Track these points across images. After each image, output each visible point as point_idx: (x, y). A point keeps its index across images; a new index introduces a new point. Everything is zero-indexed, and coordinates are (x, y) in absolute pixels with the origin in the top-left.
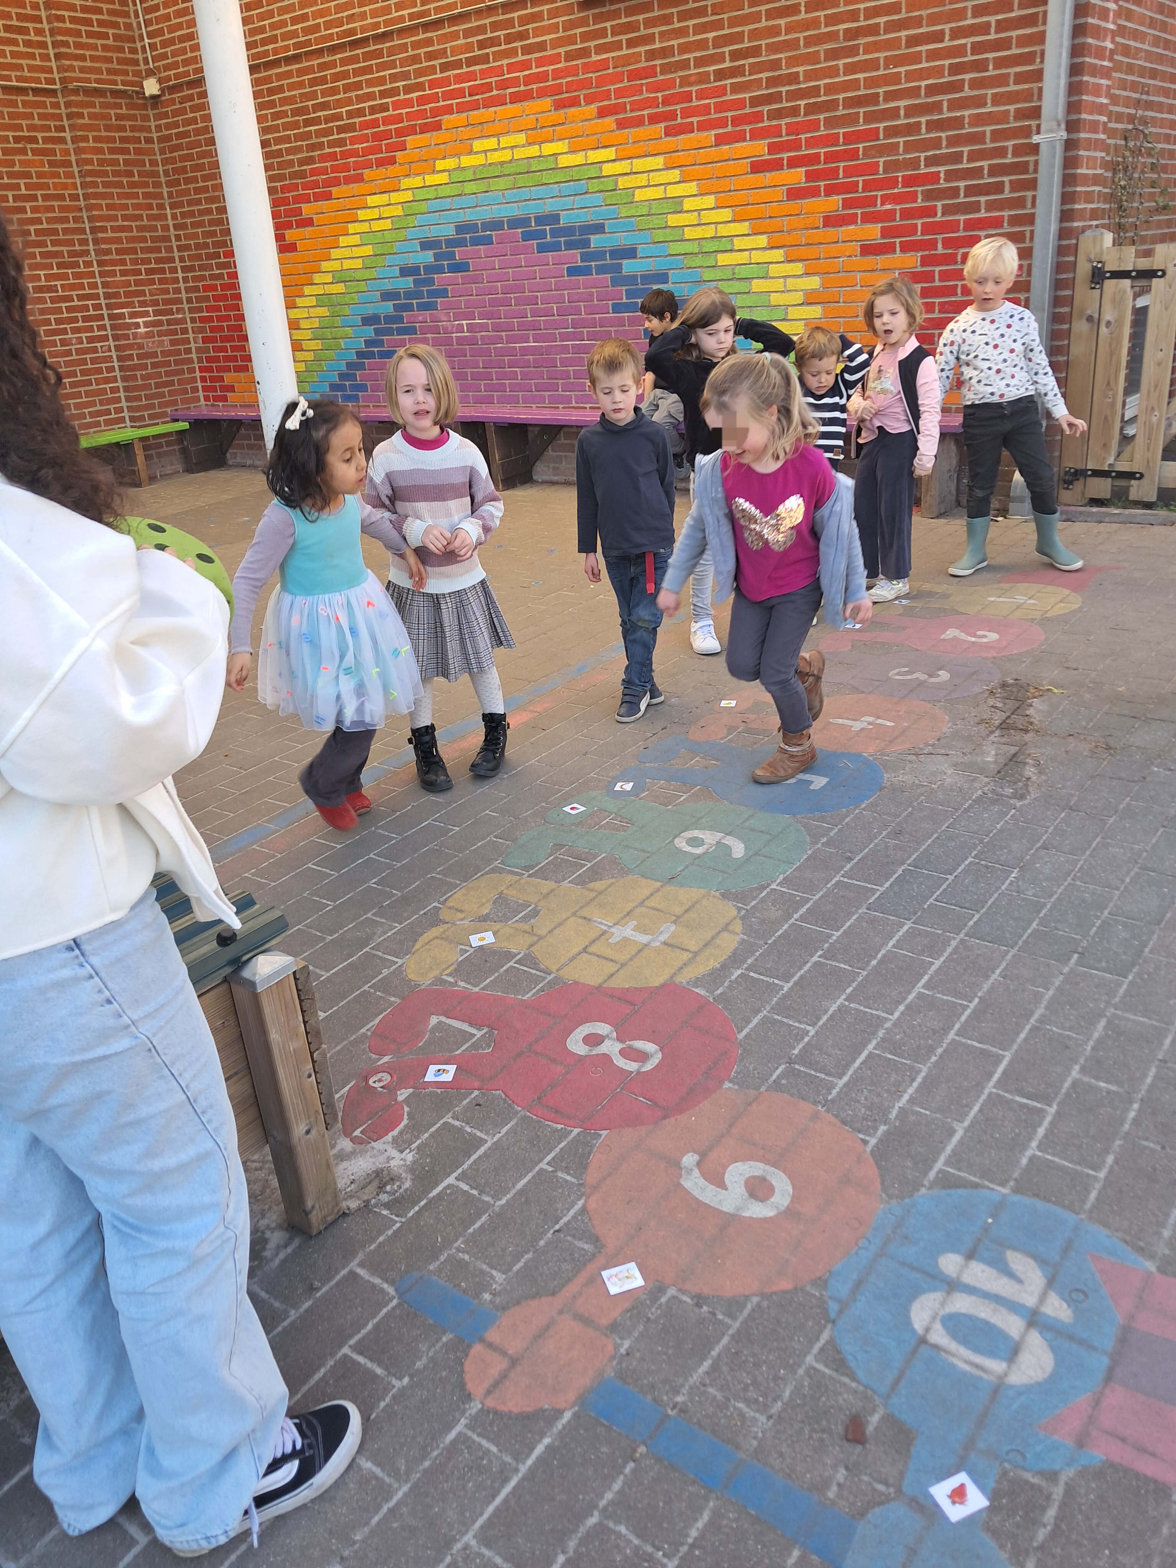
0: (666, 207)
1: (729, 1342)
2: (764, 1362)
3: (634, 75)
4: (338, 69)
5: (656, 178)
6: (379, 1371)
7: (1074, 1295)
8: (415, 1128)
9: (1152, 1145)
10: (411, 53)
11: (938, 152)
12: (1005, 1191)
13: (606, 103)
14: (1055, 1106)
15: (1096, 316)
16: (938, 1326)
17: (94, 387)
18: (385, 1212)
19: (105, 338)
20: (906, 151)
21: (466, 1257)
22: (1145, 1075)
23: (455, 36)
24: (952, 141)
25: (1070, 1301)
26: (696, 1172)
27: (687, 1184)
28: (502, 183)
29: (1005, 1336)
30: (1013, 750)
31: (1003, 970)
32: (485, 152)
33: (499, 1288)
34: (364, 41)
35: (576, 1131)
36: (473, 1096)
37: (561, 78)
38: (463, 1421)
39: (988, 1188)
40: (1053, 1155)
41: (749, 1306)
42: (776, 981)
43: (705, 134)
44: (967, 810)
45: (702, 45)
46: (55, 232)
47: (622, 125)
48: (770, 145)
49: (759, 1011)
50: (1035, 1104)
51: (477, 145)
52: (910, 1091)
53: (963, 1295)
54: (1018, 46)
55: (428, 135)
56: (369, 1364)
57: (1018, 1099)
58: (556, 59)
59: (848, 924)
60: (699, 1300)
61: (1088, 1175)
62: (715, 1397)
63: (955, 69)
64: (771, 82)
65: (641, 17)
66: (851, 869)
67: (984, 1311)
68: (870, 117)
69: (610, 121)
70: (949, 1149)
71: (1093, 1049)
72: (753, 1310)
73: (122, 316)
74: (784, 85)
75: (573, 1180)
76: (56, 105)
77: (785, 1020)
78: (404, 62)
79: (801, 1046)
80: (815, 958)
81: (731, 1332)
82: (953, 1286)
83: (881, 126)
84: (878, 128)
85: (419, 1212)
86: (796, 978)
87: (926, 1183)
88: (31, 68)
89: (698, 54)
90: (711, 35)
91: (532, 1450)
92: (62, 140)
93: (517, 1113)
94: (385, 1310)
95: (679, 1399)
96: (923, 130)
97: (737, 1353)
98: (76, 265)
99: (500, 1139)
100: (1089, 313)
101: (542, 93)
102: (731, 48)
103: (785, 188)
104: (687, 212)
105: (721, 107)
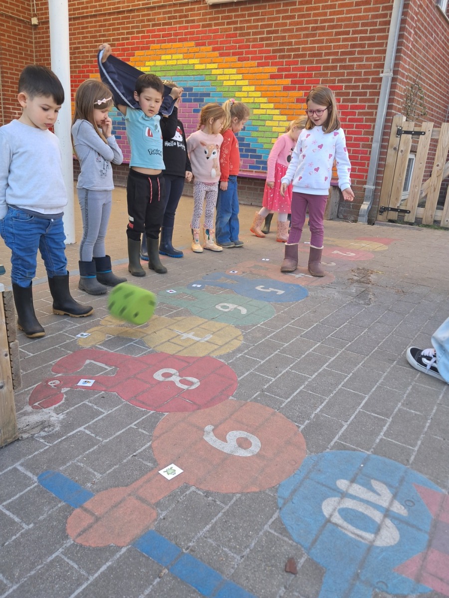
0: (235, 89)
1: (222, 516)
2: (241, 527)
3: (228, 36)
4: (111, 22)
5: (233, 77)
6: (17, 519)
7: (407, 503)
8: (68, 404)
9: (438, 438)
10: (141, 18)
11: (343, 78)
12: (368, 453)
13: (216, 46)
14: (391, 419)
15: (397, 148)
16: (336, 514)
18: (42, 441)
20: (331, 76)
21: (82, 465)
22: (433, 409)
23: (159, 14)
24: (349, 74)
25: (405, 506)
26: (212, 434)
27: (206, 438)
28: (172, 73)
29: (373, 521)
30: (363, 289)
31: (363, 364)
32: (166, 60)
33: (97, 481)
34: (123, 12)
35: (152, 412)
36: (101, 393)
37: (200, 34)
38: (61, 550)
39: (360, 451)
40: (391, 439)
41: (235, 499)
42: (258, 359)
43: (254, 62)
44: (344, 307)
45: (256, 27)
47: (221, 55)
48: (279, 69)
49: (249, 370)
50: (381, 417)
51: (163, 57)
52: (321, 407)
53: (349, 499)
54: (377, 40)
55: (144, 51)
56: (12, 516)
57: (372, 414)
58: (198, 27)
59: (291, 341)
60: (207, 494)
61: (409, 449)
62: (211, 544)
63: (353, 46)
64: (281, 44)
65: (233, 14)
66: (293, 322)
67: (361, 508)
68: (318, 62)
69: (217, 53)
70: (340, 433)
71: (407, 397)
72: (237, 500)
73: (9, 108)
74: (286, 46)
75: (147, 433)
77: (261, 374)
78: (138, 22)
79: (268, 385)
80: (276, 352)
81: (223, 511)
82: (344, 495)
83: (322, 65)
84: (321, 66)
85: (61, 442)
86: (267, 359)
87: (329, 447)
89: (254, 31)
90: (260, 24)
91: (99, 568)
93: (123, 402)
94: (29, 488)
95: (191, 544)
96: (338, 69)
97: (226, 522)
99: (111, 413)
100: (395, 146)
101: (191, 39)
102: (267, 29)
103: (282, 86)
104: (243, 91)
105: (261, 52)
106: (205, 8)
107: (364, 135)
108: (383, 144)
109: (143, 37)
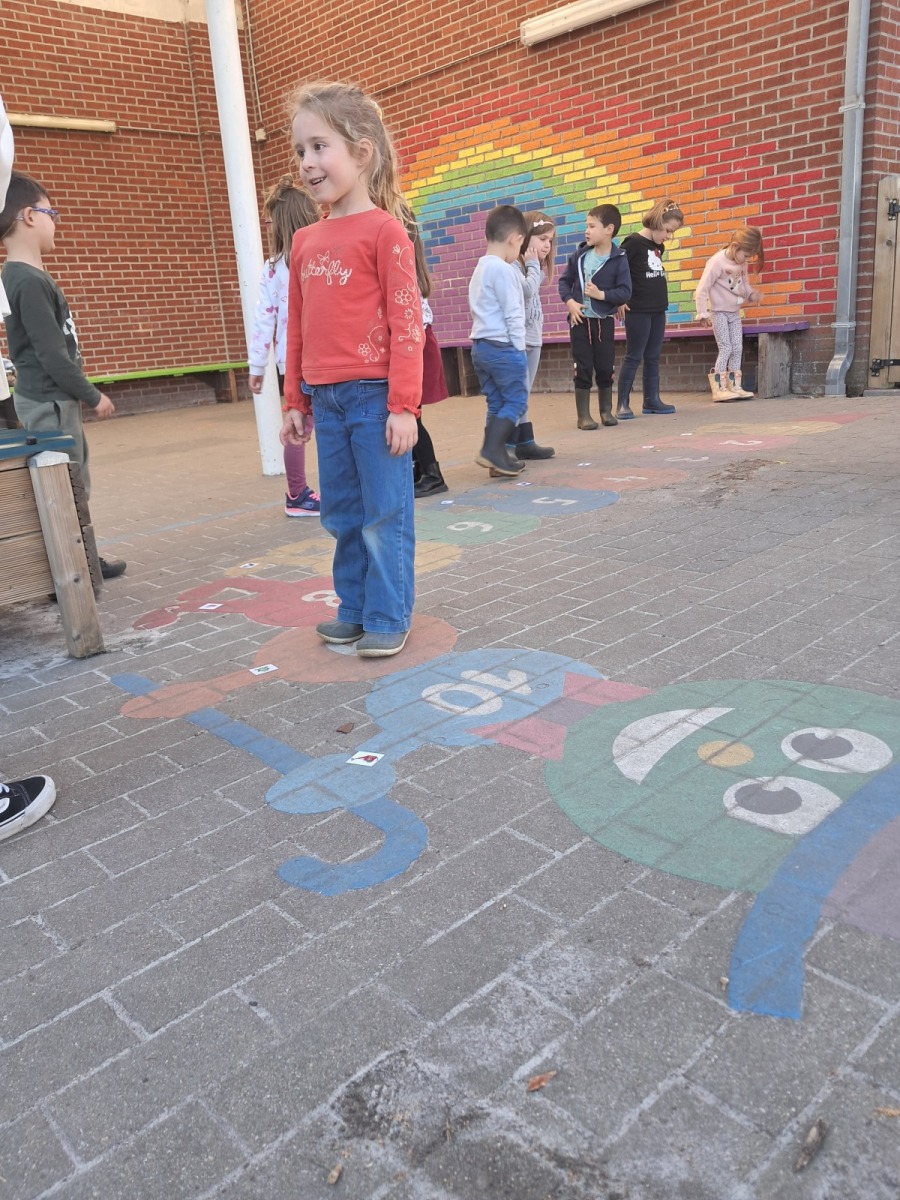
0: (585, 185)
2: (313, 705)
3: (565, 95)
5: (580, 165)
6: (75, 704)
7: (540, 687)
8: (178, 625)
9: (656, 635)
10: (421, 95)
11: (774, 127)
13: (546, 116)
14: (604, 621)
15: (894, 240)
16: (438, 695)
17: (206, 333)
18: (131, 653)
19: (217, 301)
20: (751, 129)
21: (165, 668)
22: (682, 610)
23: (449, 80)
24: (784, 119)
25: (535, 688)
28: (477, 179)
29: (477, 698)
30: (723, 487)
31: (622, 571)
32: (466, 158)
33: (174, 679)
34: (392, 90)
35: (278, 627)
36: (223, 615)
37: (517, 101)
38: (108, 721)
39: (524, 649)
40: (582, 638)
42: (463, 577)
43: (612, 130)
44: (664, 511)
45: (611, 68)
46: (189, 229)
47: (556, 130)
48: (656, 135)
49: (441, 586)
50: (590, 620)
51: (462, 154)
52: (510, 614)
53: (466, 684)
54: (829, 45)
55: (430, 150)
56: (72, 702)
57: (580, 618)
58: (513, 89)
60: (295, 684)
61: (599, 645)
62: (269, 716)
63: (785, 67)
64: (658, 89)
65: (570, 54)
67: (473, 690)
68: (726, 107)
69: (548, 128)
70: (512, 635)
72: (325, 688)
73: (229, 286)
74: (666, 91)
75: (259, 644)
76: (197, 146)
77: (456, 590)
78: (417, 102)
79: (454, 599)
81: (302, 695)
82: (462, 681)
83: (734, 112)
84: (731, 115)
85: (152, 653)
86: (479, 574)
87: (485, 646)
88: (182, 122)
89: (608, 75)
90: (616, 61)
91: (139, 731)
92: (199, 169)
93: (247, 621)
94: (97, 685)
96: (763, 113)
98: (202, 251)
99: (227, 630)
100: (888, 238)
101: (505, 113)
102: (630, 68)
103: (666, 164)
104: (599, 188)
105: (623, 111)
106: (523, 54)
107: (824, 227)
108: (863, 237)
109: (427, 127)
